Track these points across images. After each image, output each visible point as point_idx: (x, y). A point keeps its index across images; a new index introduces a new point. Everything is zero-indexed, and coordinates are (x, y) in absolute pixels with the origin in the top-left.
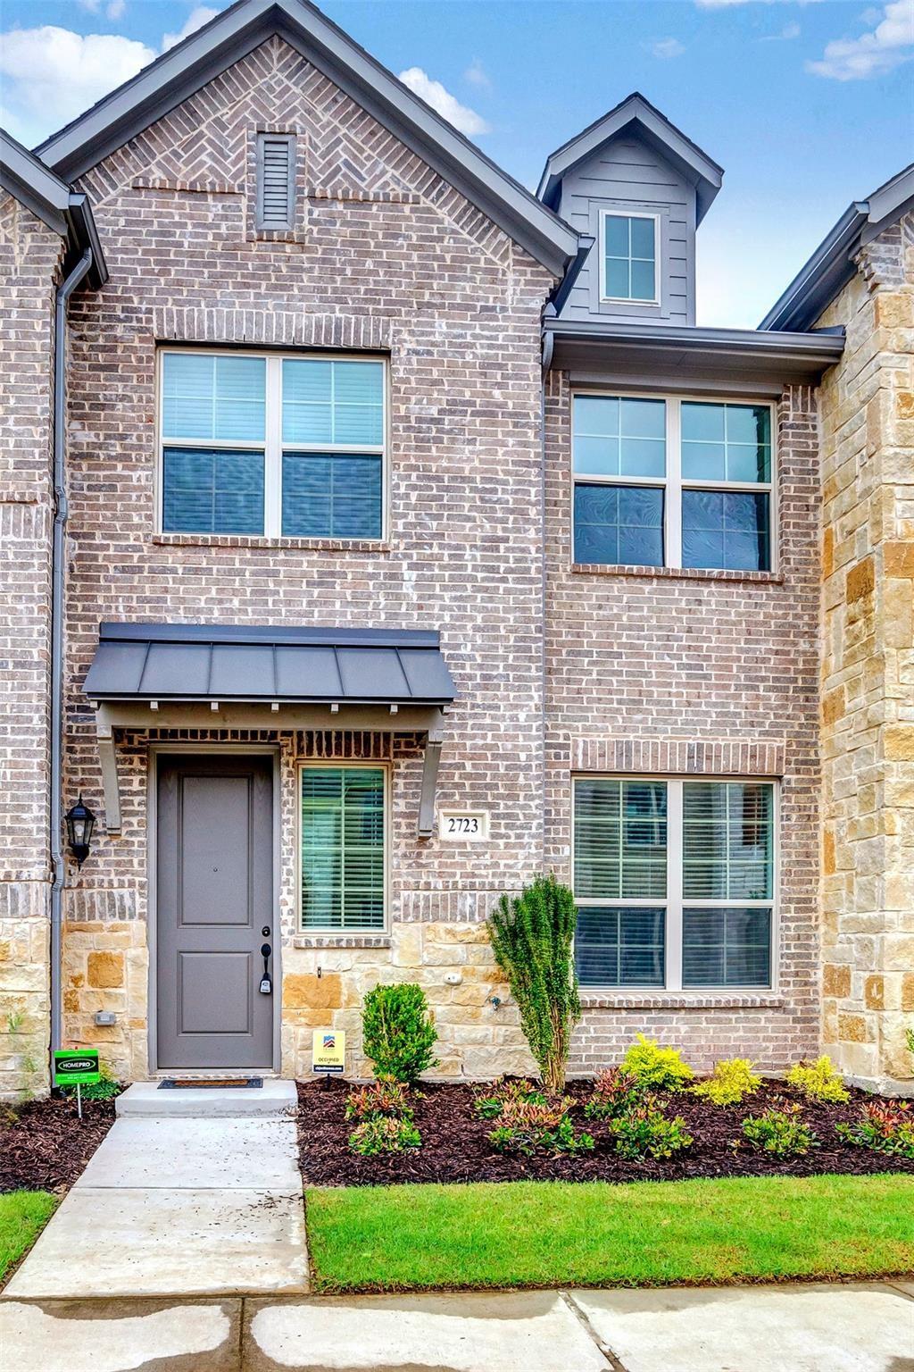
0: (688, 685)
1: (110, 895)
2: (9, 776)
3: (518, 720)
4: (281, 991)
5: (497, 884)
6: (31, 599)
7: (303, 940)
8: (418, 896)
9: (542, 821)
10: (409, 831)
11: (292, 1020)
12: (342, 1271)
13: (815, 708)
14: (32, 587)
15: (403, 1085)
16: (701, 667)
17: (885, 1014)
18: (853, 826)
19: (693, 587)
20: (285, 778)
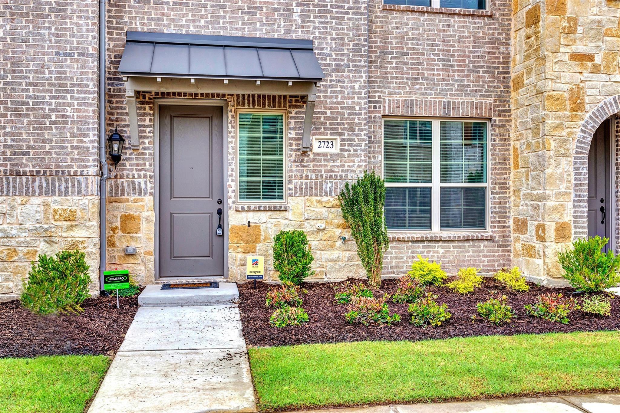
0: (443, 70)
1: (133, 182)
2: (75, 117)
3: (354, 88)
4: (228, 234)
5: (344, 176)
6: (87, 18)
7: (240, 206)
8: (302, 183)
9: (367, 142)
10: (297, 148)
11: (234, 250)
12: (274, 398)
13: (508, 82)
14: (88, 11)
15: (297, 287)
16: (450, 61)
17: (546, 244)
18: (529, 145)
19: (446, 18)
20: (230, 119)
